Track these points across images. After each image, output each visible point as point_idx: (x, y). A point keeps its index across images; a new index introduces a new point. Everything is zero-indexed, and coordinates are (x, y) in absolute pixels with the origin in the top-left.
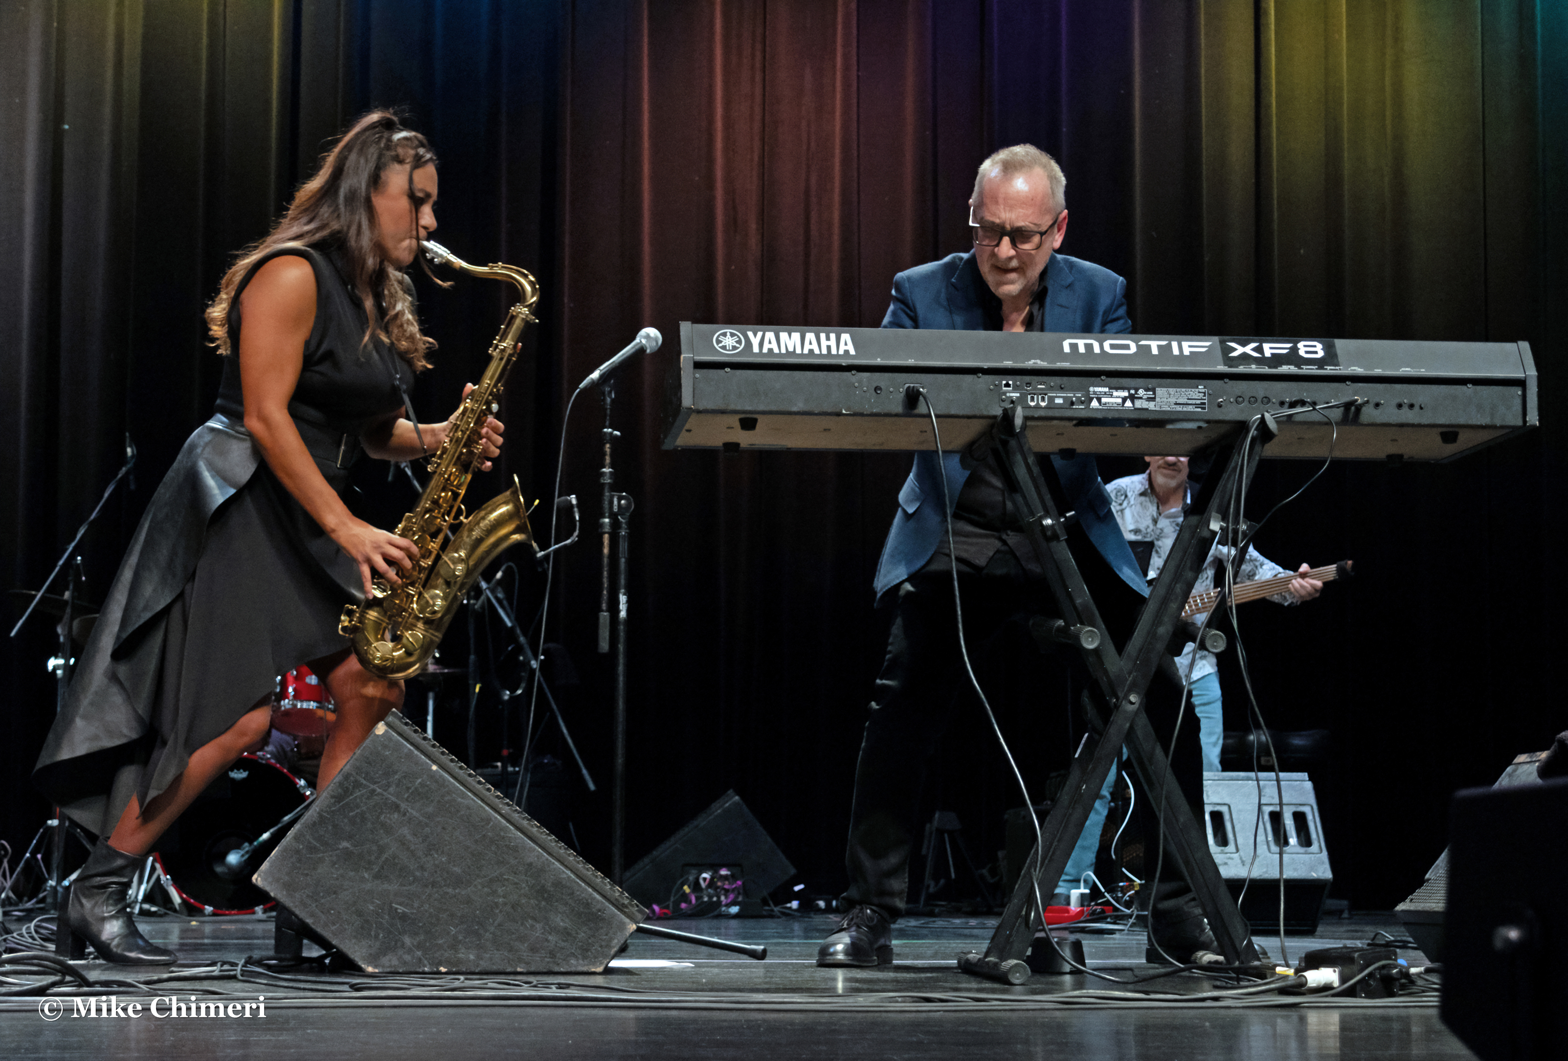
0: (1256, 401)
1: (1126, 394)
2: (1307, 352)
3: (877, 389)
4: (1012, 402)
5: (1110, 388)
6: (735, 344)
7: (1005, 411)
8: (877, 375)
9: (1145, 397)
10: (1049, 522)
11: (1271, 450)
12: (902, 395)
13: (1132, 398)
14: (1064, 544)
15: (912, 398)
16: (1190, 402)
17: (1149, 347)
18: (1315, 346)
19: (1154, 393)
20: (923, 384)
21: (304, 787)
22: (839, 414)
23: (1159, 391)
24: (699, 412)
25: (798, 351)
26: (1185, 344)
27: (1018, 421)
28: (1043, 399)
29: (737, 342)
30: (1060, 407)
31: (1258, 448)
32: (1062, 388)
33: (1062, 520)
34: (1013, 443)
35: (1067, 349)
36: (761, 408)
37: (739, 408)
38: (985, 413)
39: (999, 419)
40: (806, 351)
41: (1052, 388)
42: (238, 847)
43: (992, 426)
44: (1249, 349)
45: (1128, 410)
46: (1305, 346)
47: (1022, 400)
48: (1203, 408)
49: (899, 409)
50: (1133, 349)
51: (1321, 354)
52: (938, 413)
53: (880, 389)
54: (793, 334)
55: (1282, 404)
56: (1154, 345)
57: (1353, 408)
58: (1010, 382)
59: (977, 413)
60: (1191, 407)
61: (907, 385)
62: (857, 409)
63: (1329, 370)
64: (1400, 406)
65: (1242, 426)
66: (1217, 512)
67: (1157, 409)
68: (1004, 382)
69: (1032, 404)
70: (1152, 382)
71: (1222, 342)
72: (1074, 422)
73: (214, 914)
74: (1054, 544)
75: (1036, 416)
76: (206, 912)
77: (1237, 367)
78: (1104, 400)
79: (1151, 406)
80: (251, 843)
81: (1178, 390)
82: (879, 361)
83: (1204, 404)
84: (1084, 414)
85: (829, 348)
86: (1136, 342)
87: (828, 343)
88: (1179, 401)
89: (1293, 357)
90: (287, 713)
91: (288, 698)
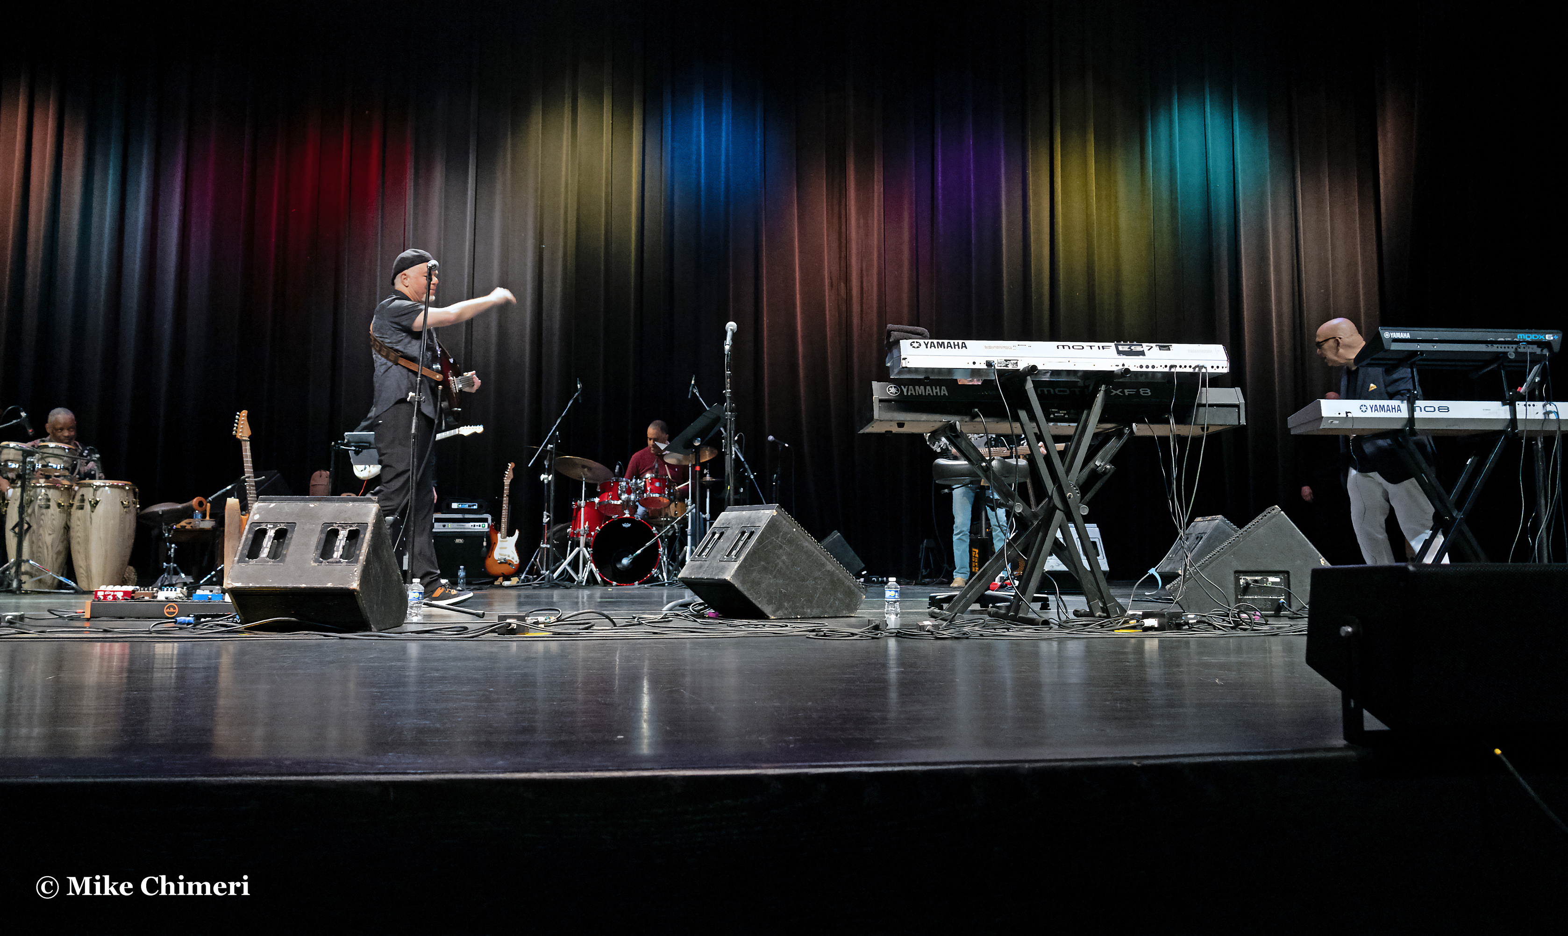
42: (626, 556)
73: (617, 586)
76: (614, 585)
80: (632, 555)
91: (647, 492)
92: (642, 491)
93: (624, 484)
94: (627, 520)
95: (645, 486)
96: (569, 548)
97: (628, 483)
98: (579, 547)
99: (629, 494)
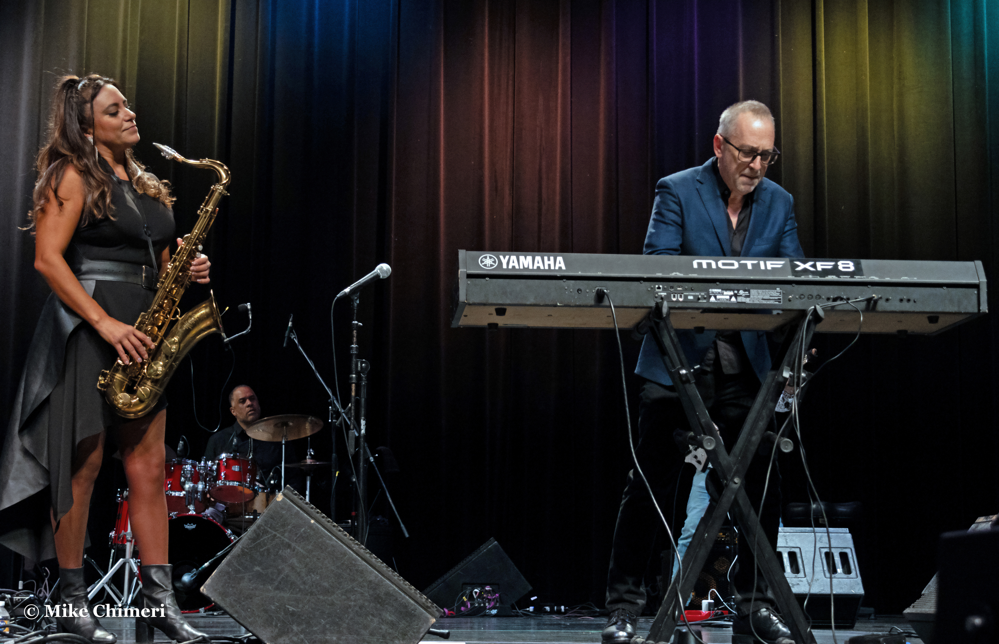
0: (812, 297)
1: (731, 293)
2: (844, 268)
3: (579, 290)
4: (662, 298)
5: (722, 290)
6: (492, 263)
7: (657, 303)
8: (578, 282)
9: (744, 295)
10: (684, 372)
11: (821, 328)
12: (594, 294)
13: (736, 296)
14: (694, 385)
15: (600, 296)
16: (771, 298)
17: (746, 265)
18: (848, 264)
19: (749, 293)
20: (606, 287)
21: (230, 535)
22: (556, 306)
23: (752, 291)
24: (470, 304)
25: (531, 267)
26: (768, 263)
27: (665, 310)
28: (681, 297)
29: (493, 262)
30: (691, 301)
31: (812, 326)
32: (692, 290)
33: (692, 370)
34: (662, 324)
35: (695, 266)
36: (508, 302)
37: (495, 302)
38: (645, 305)
39: (653, 309)
40: (535, 268)
41: (686, 290)
42: (189, 571)
43: (649, 313)
44: (808, 266)
45: (733, 303)
46: (843, 264)
47: (668, 297)
48: (780, 302)
49: (592, 302)
50: (736, 265)
51: (852, 269)
52: (616, 305)
53: (581, 290)
54: (528, 257)
55: (828, 299)
56: (749, 263)
57: (872, 302)
58: (661, 286)
59: (640, 305)
60: (772, 301)
61: (597, 288)
62: (566, 302)
63: (857, 278)
64: (901, 300)
65: (803, 313)
66: (788, 366)
67: (751, 302)
68: (657, 286)
69: (674, 299)
70: (747, 286)
71: (791, 261)
72: (701, 311)
74: (687, 385)
75: (677, 306)
77: (800, 276)
78: (718, 297)
79: (747, 300)
80: (197, 569)
81: (764, 291)
82: (580, 273)
83: (780, 299)
84: (705, 306)
85: (549, 265)
86: (738, 261)
87: (549, 262)
88: (765, 298)
89: (835, 271)
90: (220, 489)
91: (221, 480)
92: (213, 477)
93: (188, 467)
94: (191, 519)
95: (218, 471)
96: (111, 560)
97: (194, 466)
98: (124, 557)
99: (195, 481)
